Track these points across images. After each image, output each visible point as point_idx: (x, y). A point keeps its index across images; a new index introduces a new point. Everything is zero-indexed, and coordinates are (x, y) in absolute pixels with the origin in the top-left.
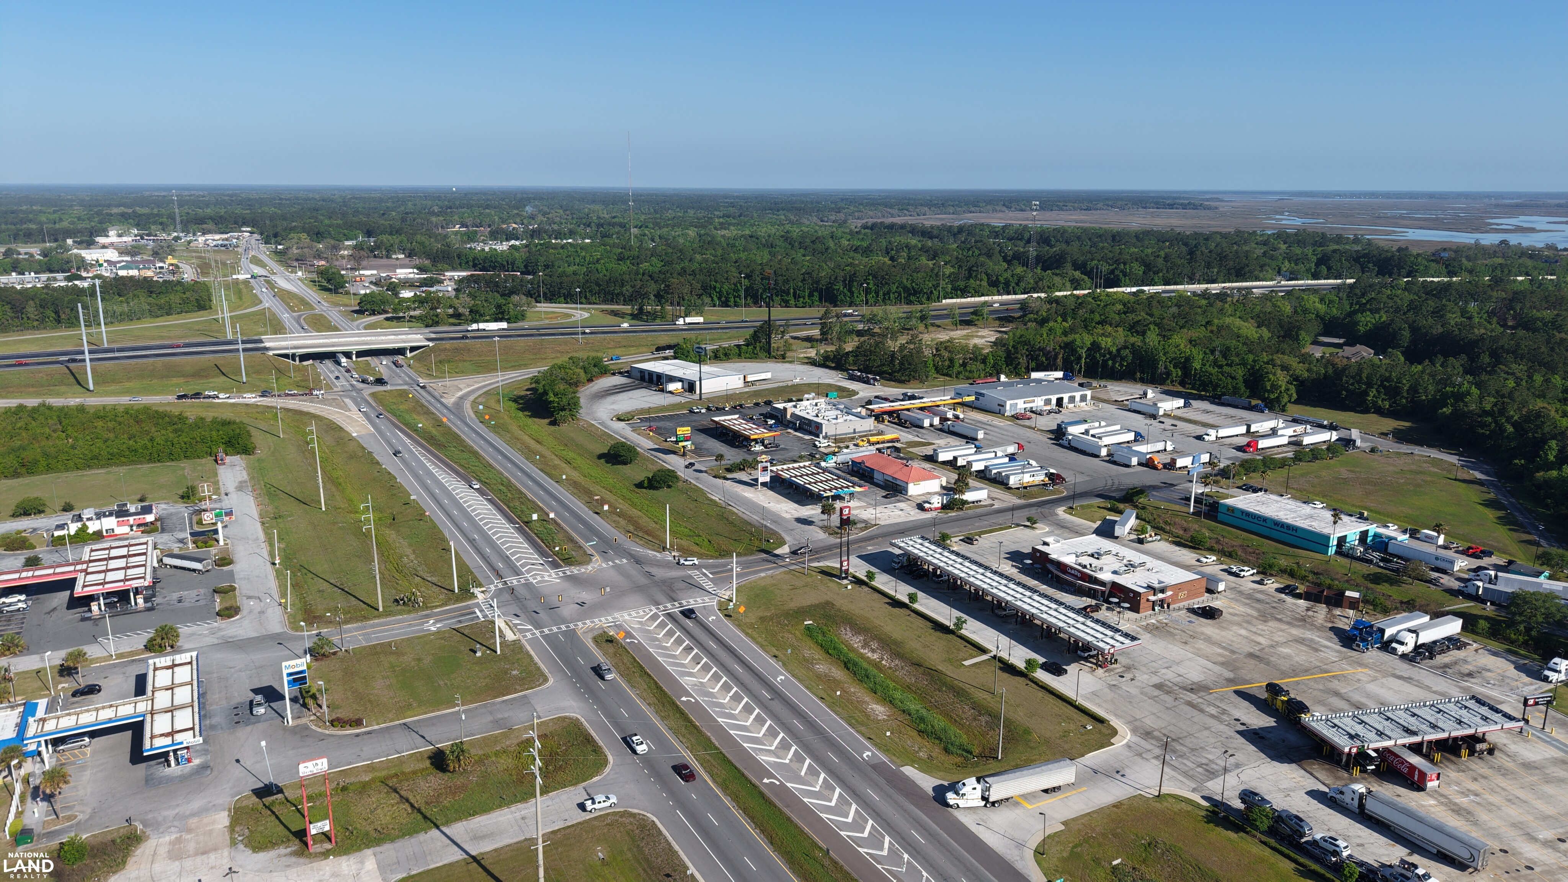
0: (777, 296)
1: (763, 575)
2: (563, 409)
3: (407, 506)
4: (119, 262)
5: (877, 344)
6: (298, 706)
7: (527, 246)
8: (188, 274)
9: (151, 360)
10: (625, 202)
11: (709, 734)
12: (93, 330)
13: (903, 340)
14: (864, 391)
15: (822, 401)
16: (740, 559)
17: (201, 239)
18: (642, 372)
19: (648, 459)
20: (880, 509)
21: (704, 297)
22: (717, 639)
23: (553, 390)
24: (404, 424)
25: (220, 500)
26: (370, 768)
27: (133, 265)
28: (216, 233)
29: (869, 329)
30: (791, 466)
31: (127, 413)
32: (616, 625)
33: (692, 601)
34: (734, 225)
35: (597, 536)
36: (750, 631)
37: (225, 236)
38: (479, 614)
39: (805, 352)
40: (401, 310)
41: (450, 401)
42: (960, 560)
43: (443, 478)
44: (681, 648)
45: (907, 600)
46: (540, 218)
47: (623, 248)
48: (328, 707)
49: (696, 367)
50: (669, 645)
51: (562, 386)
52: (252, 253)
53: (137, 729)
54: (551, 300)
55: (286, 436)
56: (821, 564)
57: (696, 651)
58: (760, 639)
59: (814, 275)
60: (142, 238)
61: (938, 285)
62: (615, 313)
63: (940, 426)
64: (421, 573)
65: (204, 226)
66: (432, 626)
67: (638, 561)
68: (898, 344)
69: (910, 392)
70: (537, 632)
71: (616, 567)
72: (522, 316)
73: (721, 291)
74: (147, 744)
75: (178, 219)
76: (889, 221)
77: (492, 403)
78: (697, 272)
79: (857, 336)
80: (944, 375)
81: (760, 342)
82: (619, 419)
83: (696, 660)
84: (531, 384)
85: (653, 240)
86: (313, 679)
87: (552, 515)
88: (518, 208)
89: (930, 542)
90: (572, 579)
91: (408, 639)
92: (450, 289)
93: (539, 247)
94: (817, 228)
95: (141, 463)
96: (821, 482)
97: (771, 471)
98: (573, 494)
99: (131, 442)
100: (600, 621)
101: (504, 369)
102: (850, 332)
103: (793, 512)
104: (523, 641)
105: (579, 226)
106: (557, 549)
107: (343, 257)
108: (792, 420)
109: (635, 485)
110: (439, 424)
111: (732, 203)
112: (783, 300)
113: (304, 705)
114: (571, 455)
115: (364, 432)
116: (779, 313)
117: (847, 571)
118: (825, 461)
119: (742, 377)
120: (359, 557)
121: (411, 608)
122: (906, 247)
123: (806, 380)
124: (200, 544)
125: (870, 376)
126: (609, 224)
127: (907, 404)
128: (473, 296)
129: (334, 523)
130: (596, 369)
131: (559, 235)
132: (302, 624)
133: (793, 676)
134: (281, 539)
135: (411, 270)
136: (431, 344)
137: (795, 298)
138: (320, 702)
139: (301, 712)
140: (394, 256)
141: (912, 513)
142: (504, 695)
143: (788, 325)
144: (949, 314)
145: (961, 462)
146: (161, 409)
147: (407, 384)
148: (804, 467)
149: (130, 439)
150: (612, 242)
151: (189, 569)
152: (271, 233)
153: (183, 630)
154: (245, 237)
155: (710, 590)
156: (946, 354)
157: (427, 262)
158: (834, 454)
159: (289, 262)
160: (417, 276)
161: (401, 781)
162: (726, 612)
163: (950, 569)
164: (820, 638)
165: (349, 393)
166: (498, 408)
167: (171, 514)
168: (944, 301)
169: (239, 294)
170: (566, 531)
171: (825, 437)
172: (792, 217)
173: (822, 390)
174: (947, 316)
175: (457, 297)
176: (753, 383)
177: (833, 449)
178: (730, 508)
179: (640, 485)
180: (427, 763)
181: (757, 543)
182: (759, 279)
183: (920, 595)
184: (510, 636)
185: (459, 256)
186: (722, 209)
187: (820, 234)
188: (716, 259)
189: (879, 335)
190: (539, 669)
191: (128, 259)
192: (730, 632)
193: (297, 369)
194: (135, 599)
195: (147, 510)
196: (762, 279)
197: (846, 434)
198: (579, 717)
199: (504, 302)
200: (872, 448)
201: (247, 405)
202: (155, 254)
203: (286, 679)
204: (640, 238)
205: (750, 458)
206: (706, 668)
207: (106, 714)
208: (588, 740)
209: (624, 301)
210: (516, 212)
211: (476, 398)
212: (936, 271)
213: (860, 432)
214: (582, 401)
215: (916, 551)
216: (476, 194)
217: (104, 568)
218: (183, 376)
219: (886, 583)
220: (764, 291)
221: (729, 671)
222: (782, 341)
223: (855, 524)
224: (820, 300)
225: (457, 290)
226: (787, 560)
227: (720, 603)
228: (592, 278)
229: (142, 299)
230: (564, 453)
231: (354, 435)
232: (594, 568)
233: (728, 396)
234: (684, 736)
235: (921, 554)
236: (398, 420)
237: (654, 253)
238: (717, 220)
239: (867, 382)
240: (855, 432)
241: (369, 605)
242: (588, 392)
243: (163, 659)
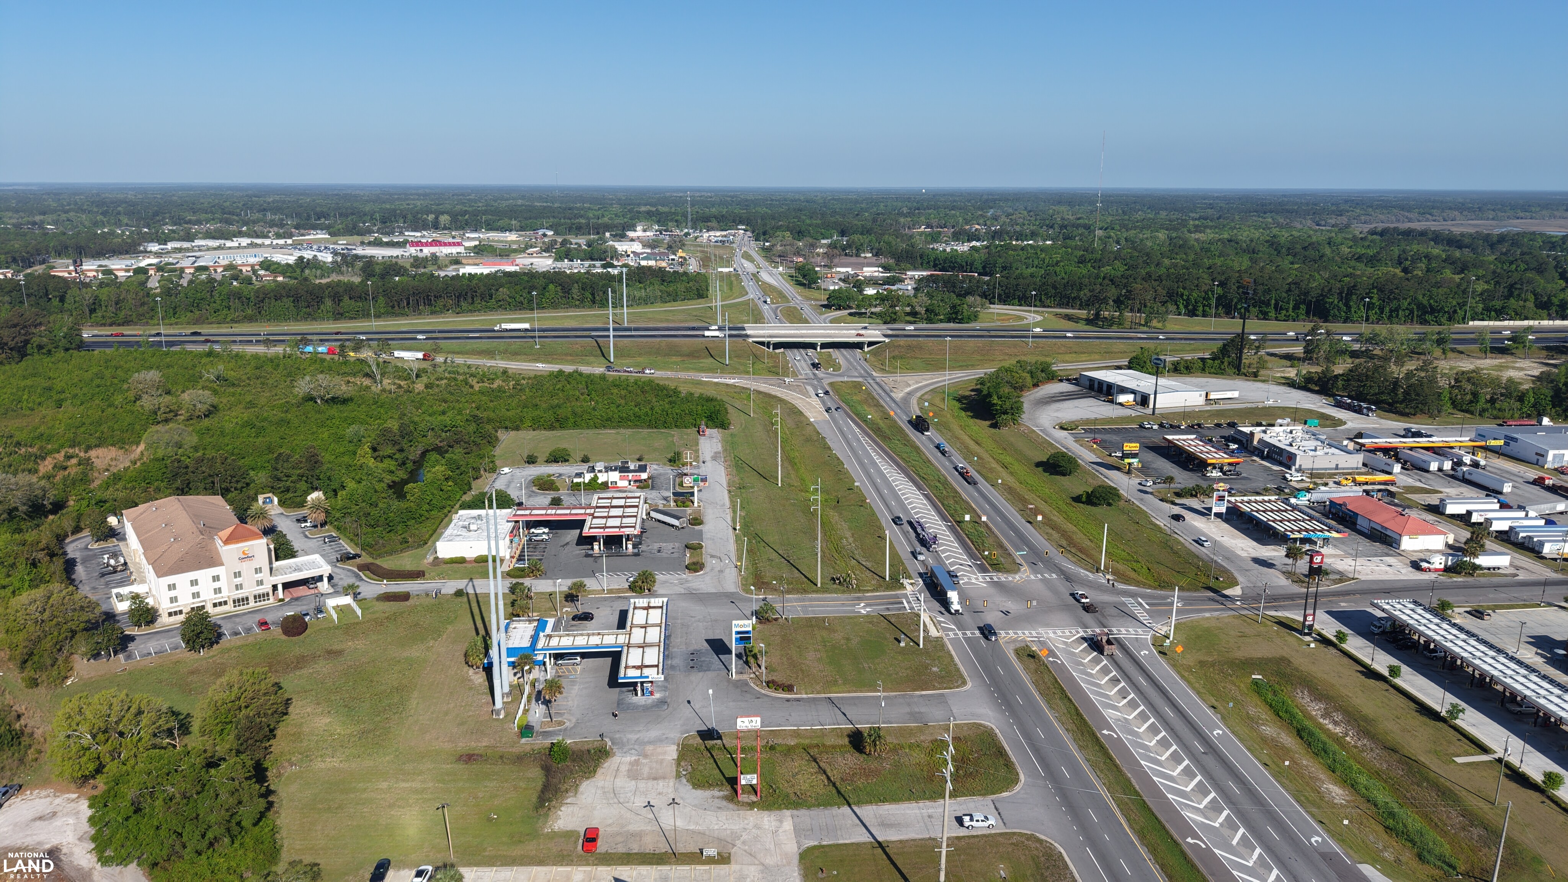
0: (1254, 307)
1: (1207, 615)
2: (1005, 413)
3: (851, 491)
4: (642, 253)
5: (1376, 369)
6: (741, 662)
7: (987, 247)
8: (693, 266)
9: (658, 340)
10: (1093, 203)
11: (1129, 775)
12: (618, 311)
13: (1411, 365)
14: (1352, 421)
15: (1298, 428)
16: (1182, 594)
17: (706, 235)
18: (1092, 380)
19: (1088, 473)
20: (1360, 561)
21: (1169, 305)
22: (1148, 676)
23: (997, 393)
24: (856, 414)
25: (698, 467)
26: (796, 734)
27: (652, 257)
28: (717, 230)
29: (1367, 350)
30: (1253, 498)
31: (636, 384)
32: (1039, 641)
33: (1123, 630)
34: (1211, 228)
35: (1028, 546)
36: (1186, 674)
37: (724, 233)
38: (906, 604)
39: (1283, 372)
40: (864, 307)
41: (898, 395)
42: (1463, 636)
43: (885, 469)
44: (1107, 678)
45: (1386, 673)
46: (1003, 219)
47: (1086, 250)
48: (766, 668)
49: (1152, 379)
50: (1094, 672)
51: (1006, 390)
52: (744, 249)
53: (615, 657)
54: (1004, 301)
55: (756, 416)
56: (1279, 614)
57: (1123, 684)
58: (1197, 685)
59: (1303, 286)
60: (661, 233)
61: (1465, 304)
62: (1069, 318)
63: (1452, 472)
64: (857, 557)
65: (709, 224)
66: (863, 609)
67: (1068, 578)
68: (1404, 369)
69: (1415, 427)
70: (960, 633)
71: (1044, 581)
72: (975, 317)
73: (1188, 299)
74: (622, 674)
75: (690, 217)
76: (1405, 226)
77: (937, 401)
78: (1164, 278)
79: (1351, 357)
80: (1463, 411)
81: (1229, 357)
82: (1062, 428)
83: (1123, 694)
84: (977, 385)
85: (1118, 243)
86: (756, 640)
87: (984, 519)
88: (982, 210)
89: (1425, 609)
90: (998, 585)
91: (840, 618)
92: (910, 288)
93: (999, 249)
94: (1312, 232)
95: (642, 427)
96: (1289, 521)
97: (1229, 501)
98: (1007, 500)
99: (637, 409)
100: (1024, 634)
101: (952, 368)
102: (1342, 352)
103: (1250, 550)
104: (946, 639)
105: (1041, 227)
106: (986, 553)
107: (818, 255)
108: (1260, 446)
109: (1072, 498)
110: (886, 417)
111: (1210, 204)
112: (1261, 311)
113: (747, 663)
114: (1008, 459)
115: (820, 418)
116: (1255, 327)
117: (1311, 627)
118: (1295, 497)
119: (1204, 393)
120: (805, 533)
121: (846, 589)
122: (1425, 257)
123: (1281, 403)
124: (679, 503)
125: (1364, 405)
126: (1073, 226)
127: (1410, 441)
128: (930, 296)
129: (788, 499)
130: (1043, 375)
131: (1020, 236)
132: (752, 588)
133: (1233, 733)
134: (742, 508)
135: (876, 269)
136: (887, 340)
137: (1276, 310)
138: (759, 663)
139: (744, 668)
140: (863, 255)
141: (1403, 571)
142: (923, 690)
143: (1264, 340)
144: (1477, 338)
145: (1475, 518)
146: (661, 383)
147: (862, 377)
148: (1269, 501)
149: (636, 406)
150: (1074, 244)
151: (669, 524)
152: (761, 231)
153: (660, 577)
154: (741, 234)
155: (1145, 622)
156: (1469, 387)
157: (891, 261)
158: (1308, 490)
159: (773, 258)
160: (881, 275)
161: (822, 752)
162: (1160, 649)
163: (1449, 644)
164: (1270, 696)
165: (811, 381)
166: (942, 407)
167: (660, 475)
168: (1471, 323)
169: (731, 286)
170: (996, 536)
171: (1297, 471)
172: (1281, 220)
173: (1299, 416)
174: (1473, 341)
175: (915, 296)
176: (1216, 401)
177: (1306, 485)
178: (1176, 536)
179: (1077, 499)
180: (846, 741)
181: (1203, 579)
182: (1234, 287)
183: (1405, 669)
184: (934, 632)
185: (921, 257)
186: (1198, 210)
187: (1314, 239)
188: (1187, 264)
189: (1380, 358)
190: (958, 670)
191: (649, 251)
192: (1163, 670)
193: (770, 356)
194: (626, 544)
195: (643, 469)
196: (1238, 288)
197: (1326, 469)
198: (994, 727)
199: (959, 302)
200: (1358, 488)
201: (727, 385)
202: (670, 247)
203: (734, 636)
204: (1104, 240)
205: (1204, 484)
206: (1133, 705)
207: (595, 640)
208: (1001, 752)
209: (1081, 305)
210: (980, 213)
211: (923, 395)
212: (1464, 286)
213: (1344, 469)
214: (1026, 406)
215: (1404, 617)
216: (944, 195)
217: (606, 514)
218: (680, 355)
219: (1361, 648)
220: (1240, 300)
221: (1158, 713)
222: (1255, 357)
223: (1327, 574)
224: (1308, 313)
225: (916, 289)
226: (1238, 603)
227: (1155, 638)
228: (1049, 281)
229: (656, 287)
230: (1002, 457)
231: (812, 420)
232: (1022, 578)
233: (1185, 414)
234: (1101, 771)
235: (1411, 622)
236: (851, 410)
237: (1117, 256)
238: (1191, 222)
239: (1358, 411)
240: (1337, 468)
241: (809, 579)
242: (1032, 397)
243: (641, 600)
